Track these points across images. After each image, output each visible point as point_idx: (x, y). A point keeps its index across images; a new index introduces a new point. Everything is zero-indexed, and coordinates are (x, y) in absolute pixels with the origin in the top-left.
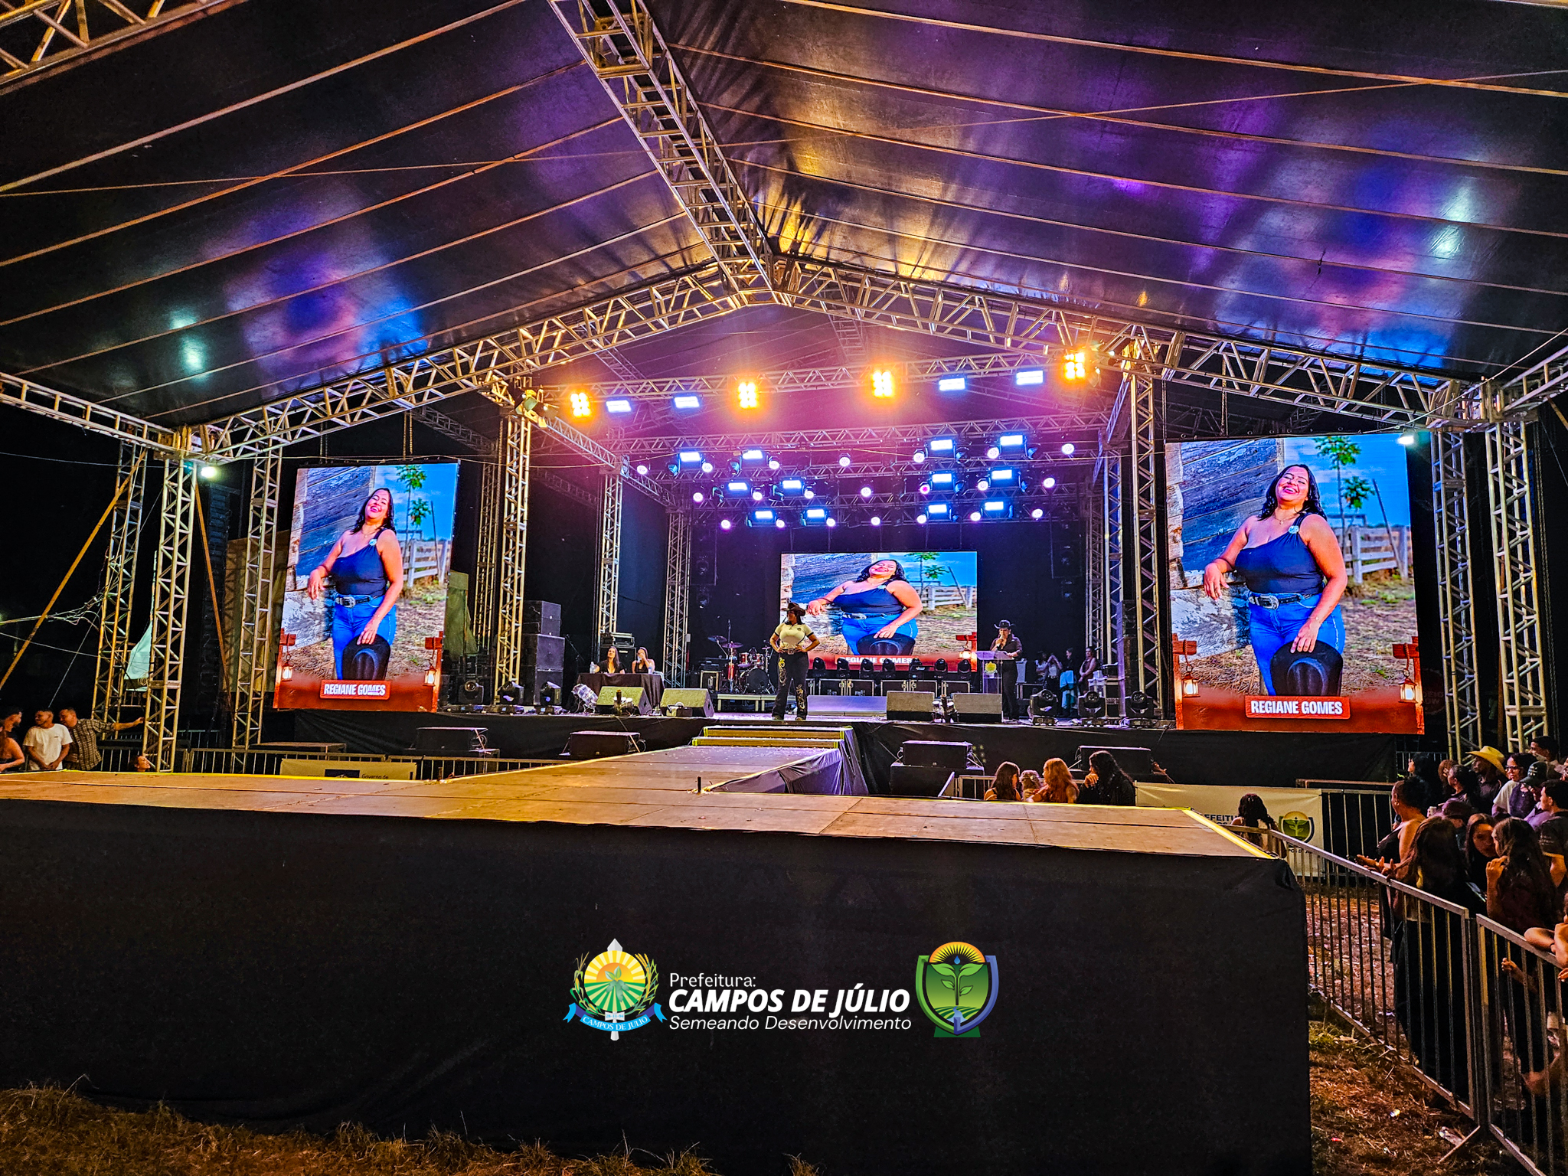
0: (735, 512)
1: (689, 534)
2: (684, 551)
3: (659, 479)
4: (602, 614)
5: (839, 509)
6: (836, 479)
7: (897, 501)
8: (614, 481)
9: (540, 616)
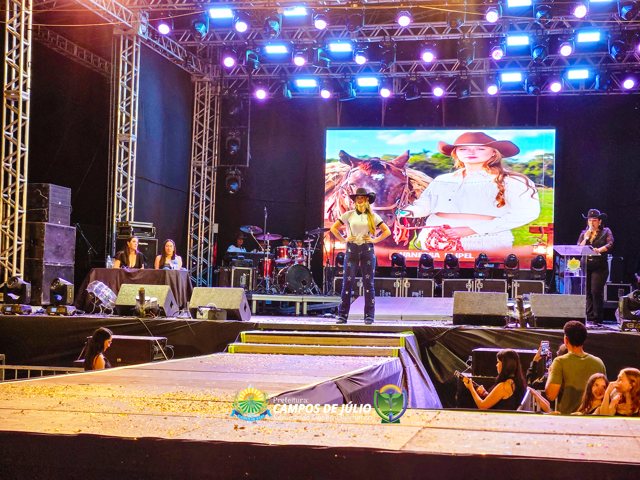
0: (272, 81)
1: (218, 105)
2: (211, 125)
3: (183, 40)
4: (118, 199)
5: (395, 78)
6: (392, 42)
7: (465, 69)
8: (131, 43)
9: (47, 201)
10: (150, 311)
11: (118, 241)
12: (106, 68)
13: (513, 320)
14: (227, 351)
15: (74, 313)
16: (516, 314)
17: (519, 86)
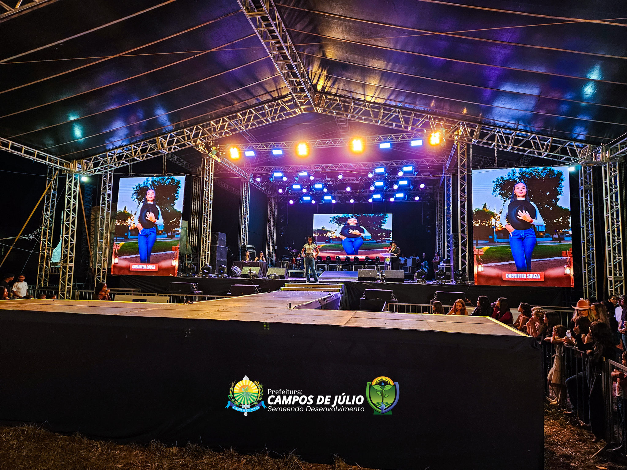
0: (295, 197)
1: (276, 206)
2: (274, 213)
3: (265, 183)
4: (242, 237)
5: (337, 196)
6: (336, 184)
7: (361, 193)
8: (247, 184)
9: (218, 238)
10: (253, 276)
11: (242, 252)
12: (238, 193)
13: (379, 279)
14: (280, 290)
15: (227, 277)
16: (380, 277)
17: (380, 199)
